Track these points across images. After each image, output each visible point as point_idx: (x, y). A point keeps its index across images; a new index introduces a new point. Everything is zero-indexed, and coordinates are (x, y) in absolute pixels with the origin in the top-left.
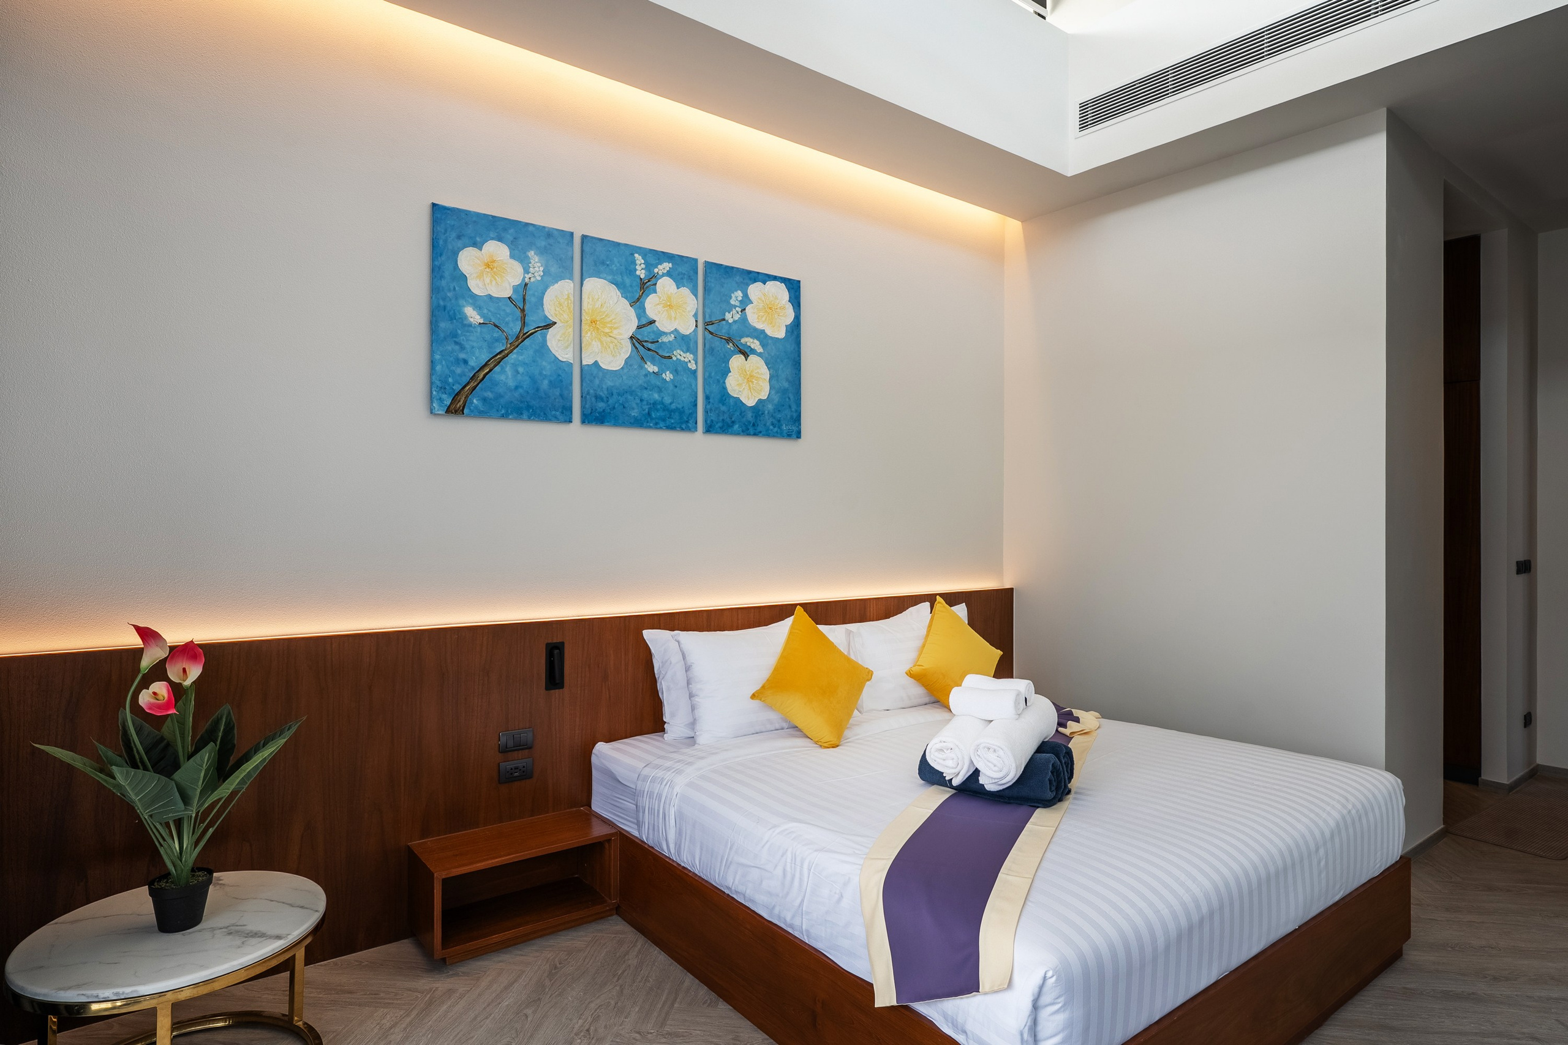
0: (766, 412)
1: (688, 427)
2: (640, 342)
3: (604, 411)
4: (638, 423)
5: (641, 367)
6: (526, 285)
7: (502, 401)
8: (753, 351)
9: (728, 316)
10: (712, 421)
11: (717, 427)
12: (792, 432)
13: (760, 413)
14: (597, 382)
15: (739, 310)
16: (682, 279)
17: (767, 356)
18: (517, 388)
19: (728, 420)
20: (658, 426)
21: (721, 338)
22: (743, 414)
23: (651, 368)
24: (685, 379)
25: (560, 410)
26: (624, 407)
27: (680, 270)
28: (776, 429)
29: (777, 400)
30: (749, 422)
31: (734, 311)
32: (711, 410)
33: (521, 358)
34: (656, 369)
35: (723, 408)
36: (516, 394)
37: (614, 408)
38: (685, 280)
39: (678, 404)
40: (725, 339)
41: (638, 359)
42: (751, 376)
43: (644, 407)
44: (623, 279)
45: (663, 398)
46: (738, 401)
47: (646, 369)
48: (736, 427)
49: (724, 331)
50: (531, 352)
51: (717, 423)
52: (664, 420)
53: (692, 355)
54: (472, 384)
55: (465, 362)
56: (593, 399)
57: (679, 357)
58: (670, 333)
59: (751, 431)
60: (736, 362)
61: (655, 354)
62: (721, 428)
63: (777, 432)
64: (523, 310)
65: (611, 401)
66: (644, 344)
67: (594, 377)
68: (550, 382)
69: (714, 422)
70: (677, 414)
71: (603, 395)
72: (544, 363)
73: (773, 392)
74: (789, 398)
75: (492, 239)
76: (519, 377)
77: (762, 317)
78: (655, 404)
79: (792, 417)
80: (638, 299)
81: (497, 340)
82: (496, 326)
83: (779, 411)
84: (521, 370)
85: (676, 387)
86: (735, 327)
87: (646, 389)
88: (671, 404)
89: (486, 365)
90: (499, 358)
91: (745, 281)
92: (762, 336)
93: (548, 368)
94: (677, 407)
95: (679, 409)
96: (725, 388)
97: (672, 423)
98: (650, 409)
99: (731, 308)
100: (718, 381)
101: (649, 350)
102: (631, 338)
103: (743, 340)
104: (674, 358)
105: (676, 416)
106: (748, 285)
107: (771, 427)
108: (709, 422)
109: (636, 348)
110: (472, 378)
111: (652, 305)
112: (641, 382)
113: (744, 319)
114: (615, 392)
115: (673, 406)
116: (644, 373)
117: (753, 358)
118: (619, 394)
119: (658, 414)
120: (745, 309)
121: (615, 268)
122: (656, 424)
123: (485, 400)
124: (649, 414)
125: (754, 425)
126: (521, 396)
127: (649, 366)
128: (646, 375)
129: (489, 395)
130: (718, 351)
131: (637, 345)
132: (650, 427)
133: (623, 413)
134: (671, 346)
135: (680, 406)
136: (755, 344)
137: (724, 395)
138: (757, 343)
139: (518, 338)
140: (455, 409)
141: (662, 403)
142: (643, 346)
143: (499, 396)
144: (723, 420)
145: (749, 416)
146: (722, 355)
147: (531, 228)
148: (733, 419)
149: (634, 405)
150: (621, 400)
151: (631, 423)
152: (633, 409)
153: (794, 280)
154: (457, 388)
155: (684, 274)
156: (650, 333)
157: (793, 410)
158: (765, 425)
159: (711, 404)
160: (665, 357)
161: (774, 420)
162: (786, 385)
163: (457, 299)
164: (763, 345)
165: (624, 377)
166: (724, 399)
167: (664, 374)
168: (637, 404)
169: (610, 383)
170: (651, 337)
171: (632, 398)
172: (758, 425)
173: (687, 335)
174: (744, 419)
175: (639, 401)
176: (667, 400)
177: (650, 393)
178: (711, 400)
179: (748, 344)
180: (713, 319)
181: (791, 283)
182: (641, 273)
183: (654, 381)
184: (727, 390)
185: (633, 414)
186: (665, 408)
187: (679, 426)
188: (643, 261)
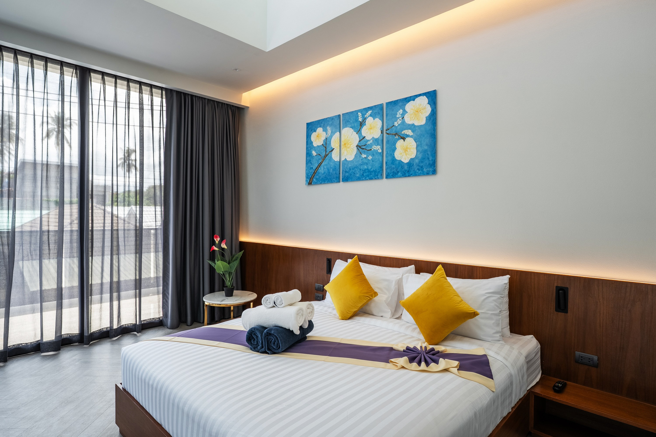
0: (415, 164)
1: (378, 177)
2: (360, 147)
3: (348, 176)
4: (359, 179)
5: (360, 157)
6: (327, 138)
7: (321, 178)
8: (408, 136)
9: (396, 124)
10: (388, 173)
11: (390, 175)
12: (429, 171)
13: (412, 165)
14: (346, 166)
15: (401, 118)
16: (376, 115)
17: (415, 136)
18: (324, 173)
19: (396, 171)
20: (366, 179)
21: (392, 135)
22: (403, 167)
23: (364, 156)
24: (377, 157)
25: (335, 178)
26: (354, 174)
27: (375, 111)
28: (420, 172)
29: (421, 156)
30: (406, 170)
31: (398, 120)
32: (388, 168)
33: (325, 163)
34: (365, 156)
35: (393, 166)
36: (324, 176)
37: (351, 175)
38: (377, 115)
39: (374, 168)
40: (394, 135)
41: (359, 153)
42: (407, 148)
43: (361, 172)
44: (354, 125)
45: (368, 167)
46: (400, 162)
47: (362, 157)
48: (399, 174)
49: (394, 131)
50: (328, 161)
51: (391, 173)
52: (368, 176)
53: (379, 146)
54: (314, 175)
55: (312, 168)
56: (345, 173)
57: (374, 148)
58: (371, 140)
59: (407, 175)
60: (400, 144)
61: (365, 150)
62: (392, 175)
63: (421, 173)
64: (326, 147)
65: (350, 172)
66: (361, 147)
67: (345, 165)
68: (333, 169)
69: (389, 173)
70: (373, 172)
71: (348, 171)
72: (331, 163)
73: (418, 153)
74: (428, 154)
75: (319, 127)
76: (325, 170)
77: (413, 118)
78: (365, 170)
79: (429, 164)
80: (359, 130)
81: (319, 159)
82: (319, 155)
83: (422, 162)
84: (325, 167)
85: (373, 161)
86: (399, 127)
87: (362, 165)
88: (371, 169)
89: (317, 168)
90: (320, 165)
91: (404, 104)
92: (413, 127)
93: (332, 164)
94: (373, 170)
95: (374, 170)
96: (394, 157)
97: (372, 177)
98: (363, 173)
99: (396, 119)
100: (391, 154)
101: (363, 149)
102: (357, 146)
103: (403, 133)
104: (372, 150)
105: (373, 174)
106: (405, 105)
107: (418, 171)
108: (387, 174)
109: (359, 150)
110: (314, 173)
111: (365, 131)
112: (360, 163)
113: (403, 122)
114: (351, 168)
115: (372, 170)
116: (361, 159)
117: (408, 139)
118: (353, 169)
119: (366, 174)
120: (404, 117)
121: (352, 122)
122: (366, 178)
123: (316, 179)
124: (363, 174)
125: (408, 171)
126: (325, 176)
127: (363, 156)
128: (362, 159)
129: (318, 177)
130: (391, 141)
131: (359, 148)
132: (363, 180)
133: (354, 176)
134: (371, 145)
135: (374, 169)
136: (409, 132)
137: (394, 160)
138: (410, 131)
139: (324, 157)
140: (310, 184)
141: (368, 169)
142: (361, 148)
143: (320, 177)
144: (393, 172)
145: (406, 167)
146: (393, 142)
147: (328, 119)
148: (398, 171)
149: (358, 172)
150: (353, 171)
151: (356, 179)
152: (357, 174)
153: (431, 91)
154: (310, 176)
155: (377, 112)
156: (363, 142)
157: (430, 160)
158: (414, 171)
159: (388, 165)
160: (369, 150)
161: (419, 167)
162: (426, 148)
163: (311, 149)
164: (413, 131)
165: (355, 162)
166: (393, 162)
167: (368, 157)
168: (359, 171)
169: (350, 166)
170: (364, 143)
171: (357, 169)
172: (410, 171)
173: (377, 138)
174: (403, 169)
175: (359, 170)
176: (370, 167)
177: (363, 166)
178: (388, 164)
179: (405, 133)
180: (389, 127)
181: (430, 94)
182: (360, 119)
183: (365, 161)
184: (395, 157)
185: (357, 176)
186: (369, 171)
187: (374, 178)
188: (361, 114)
